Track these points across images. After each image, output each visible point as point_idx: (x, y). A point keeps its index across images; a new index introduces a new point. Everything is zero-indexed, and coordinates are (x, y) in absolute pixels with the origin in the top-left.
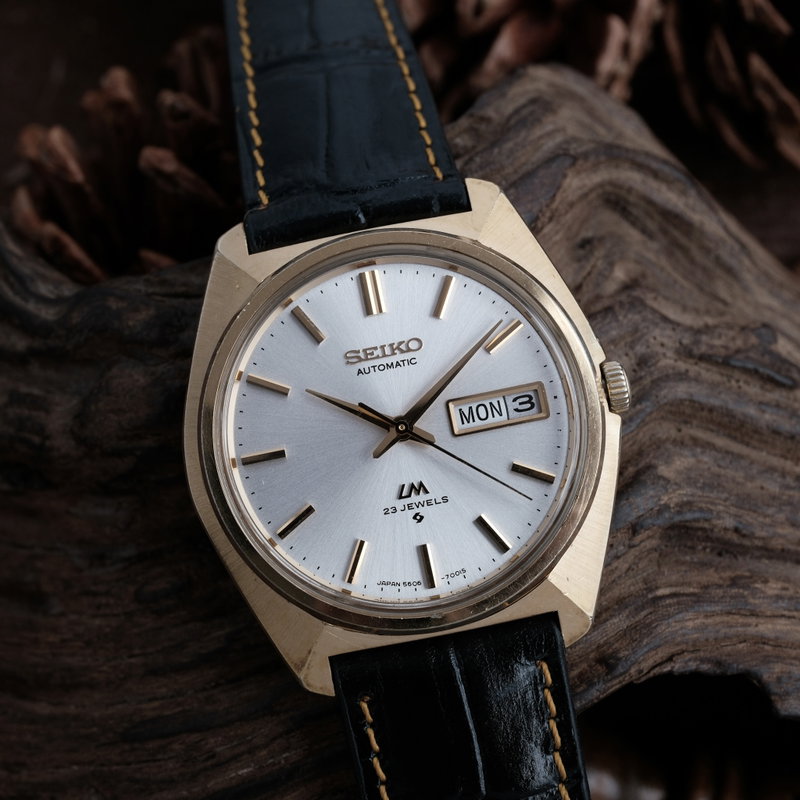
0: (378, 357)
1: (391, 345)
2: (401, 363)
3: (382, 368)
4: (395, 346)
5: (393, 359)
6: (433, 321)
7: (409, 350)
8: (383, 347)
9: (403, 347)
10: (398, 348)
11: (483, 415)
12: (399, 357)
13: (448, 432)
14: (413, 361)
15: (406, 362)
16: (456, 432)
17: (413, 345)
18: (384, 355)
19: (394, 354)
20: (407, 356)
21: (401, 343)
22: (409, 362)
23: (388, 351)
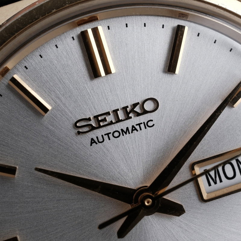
0: (111, 123)
1: (125, 108)
2: (137, 127)
3: (116, 134)
4: (128, 109)
5: (129, 124)
6: (168, 77)
7: (145, 112)
8: (115, 112)
9: (137, 109)
10: (132, 111)
11: (230, 174)
12: (134, 120)
13: (195, 198)
14: (150, 124)
15: (142, 126)
16: (205, 197)
17: (149, 106)
18: (118, 121)
19: (128, 118)
20: (143, 119)
21: (135, 105)
22: (146, 125)
23: (121, 115)
